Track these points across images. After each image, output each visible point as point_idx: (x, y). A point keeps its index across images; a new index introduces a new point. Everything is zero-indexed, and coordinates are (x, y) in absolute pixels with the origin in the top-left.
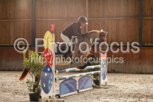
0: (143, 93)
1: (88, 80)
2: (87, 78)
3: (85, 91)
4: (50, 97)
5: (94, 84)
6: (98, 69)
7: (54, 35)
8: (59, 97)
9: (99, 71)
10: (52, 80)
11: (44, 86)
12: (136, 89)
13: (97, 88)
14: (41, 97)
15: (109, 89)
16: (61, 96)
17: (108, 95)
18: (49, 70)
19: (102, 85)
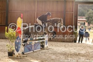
0: (68, 53)
1: (38, 45)
2: (38, 44)
3: (37, 51)
4: (19, 54)
5: (41, 47)
6: (44, 39)
7: (22, 20)
8: (24, 54)
9: (44, 40)
10: (21, 44)
11: (16, 48)
12: (64, 50)
13: (43, 49)
14: (14, 54)
15: (49, 50)
16: (25, 54)
17: (50, 53)
18: (19, 39)
19: (46, 48)
